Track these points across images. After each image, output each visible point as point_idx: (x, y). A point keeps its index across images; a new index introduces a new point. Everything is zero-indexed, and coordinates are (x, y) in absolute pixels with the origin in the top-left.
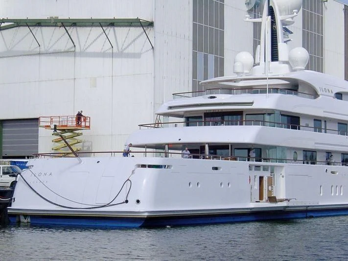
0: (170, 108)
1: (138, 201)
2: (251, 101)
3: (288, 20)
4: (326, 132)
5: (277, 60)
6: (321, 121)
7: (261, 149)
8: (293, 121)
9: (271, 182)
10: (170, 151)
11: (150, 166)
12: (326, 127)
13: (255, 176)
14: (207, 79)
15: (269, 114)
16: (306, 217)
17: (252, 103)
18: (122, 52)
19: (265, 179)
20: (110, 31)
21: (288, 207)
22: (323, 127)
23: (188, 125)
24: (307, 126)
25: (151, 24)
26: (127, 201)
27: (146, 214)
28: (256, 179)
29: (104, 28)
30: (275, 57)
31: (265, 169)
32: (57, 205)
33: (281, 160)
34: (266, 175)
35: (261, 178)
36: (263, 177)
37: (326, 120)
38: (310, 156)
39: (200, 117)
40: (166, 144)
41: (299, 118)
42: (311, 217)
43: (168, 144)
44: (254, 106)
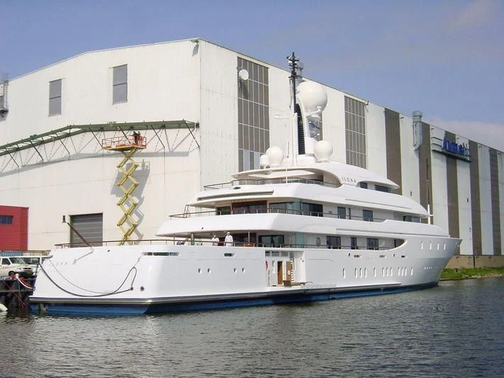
0: (200, 199)
1: (142, 289)
2: (271, 191)
3: (313, 116)
4: (350, 219)
5: (304, 153)
6: (345, 208)
7: (283, 236)
8: (316, 209)
9: (290, 267)
10: (195, 240)
11: (157, 254)
12: (350, 214)
13: (273, 262)
14: (242, 171)
15: (291, 203)
16: (329, 299)
17: (272, 192)
18: (172, 151)
19: (284, 264)
20: (162, 133)
21: (308, 290)
22: (347, 214)
23: (218, 214)
24: (330, 213)
25: (198, 125)
26: (132, 289)
27: (150, 301)
28: (274, 264)
29: (157, 131)
30: (302, 150)
31: (284, 254)
32: (70, 293)
33: (303, 246)
34: (285, 260)
35: (280, 264)
36: (281, 262)
37: (350, 208)
38: (333, 242)
39: (229, 207)
40: (192, 233)
41: (321, 206)
42: (334, 299)
43: (194, 233)
44: (274, 195)
